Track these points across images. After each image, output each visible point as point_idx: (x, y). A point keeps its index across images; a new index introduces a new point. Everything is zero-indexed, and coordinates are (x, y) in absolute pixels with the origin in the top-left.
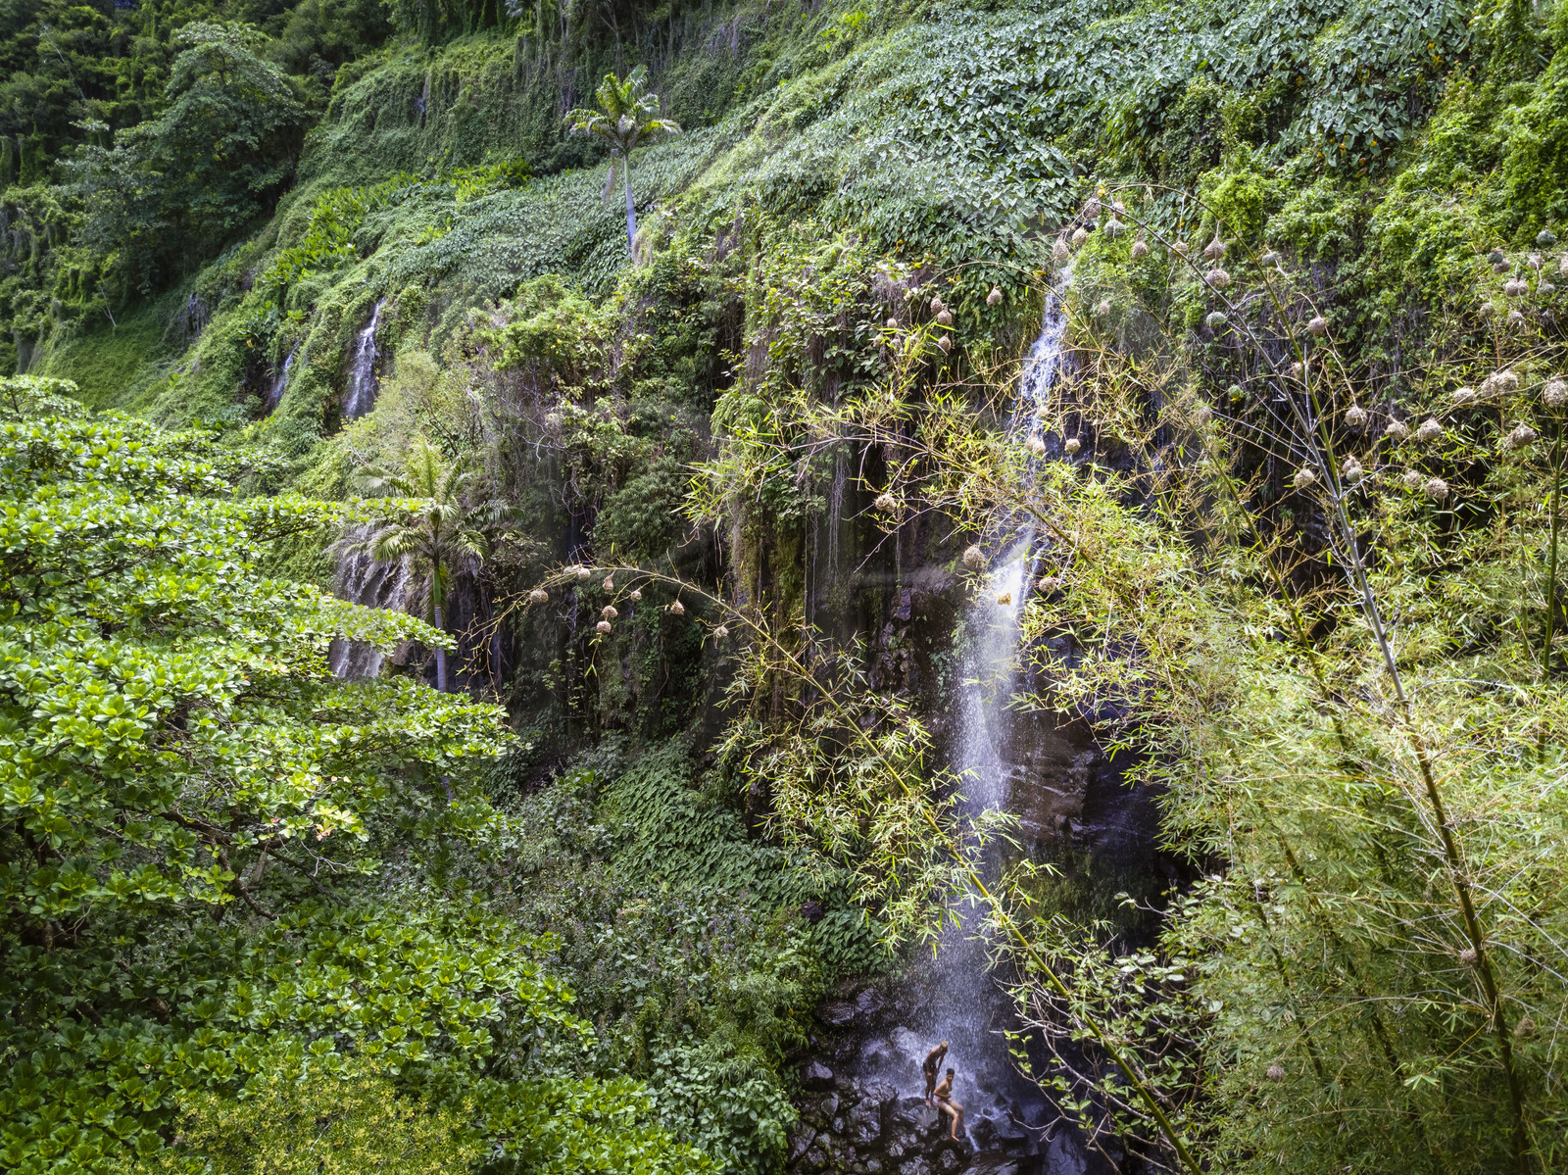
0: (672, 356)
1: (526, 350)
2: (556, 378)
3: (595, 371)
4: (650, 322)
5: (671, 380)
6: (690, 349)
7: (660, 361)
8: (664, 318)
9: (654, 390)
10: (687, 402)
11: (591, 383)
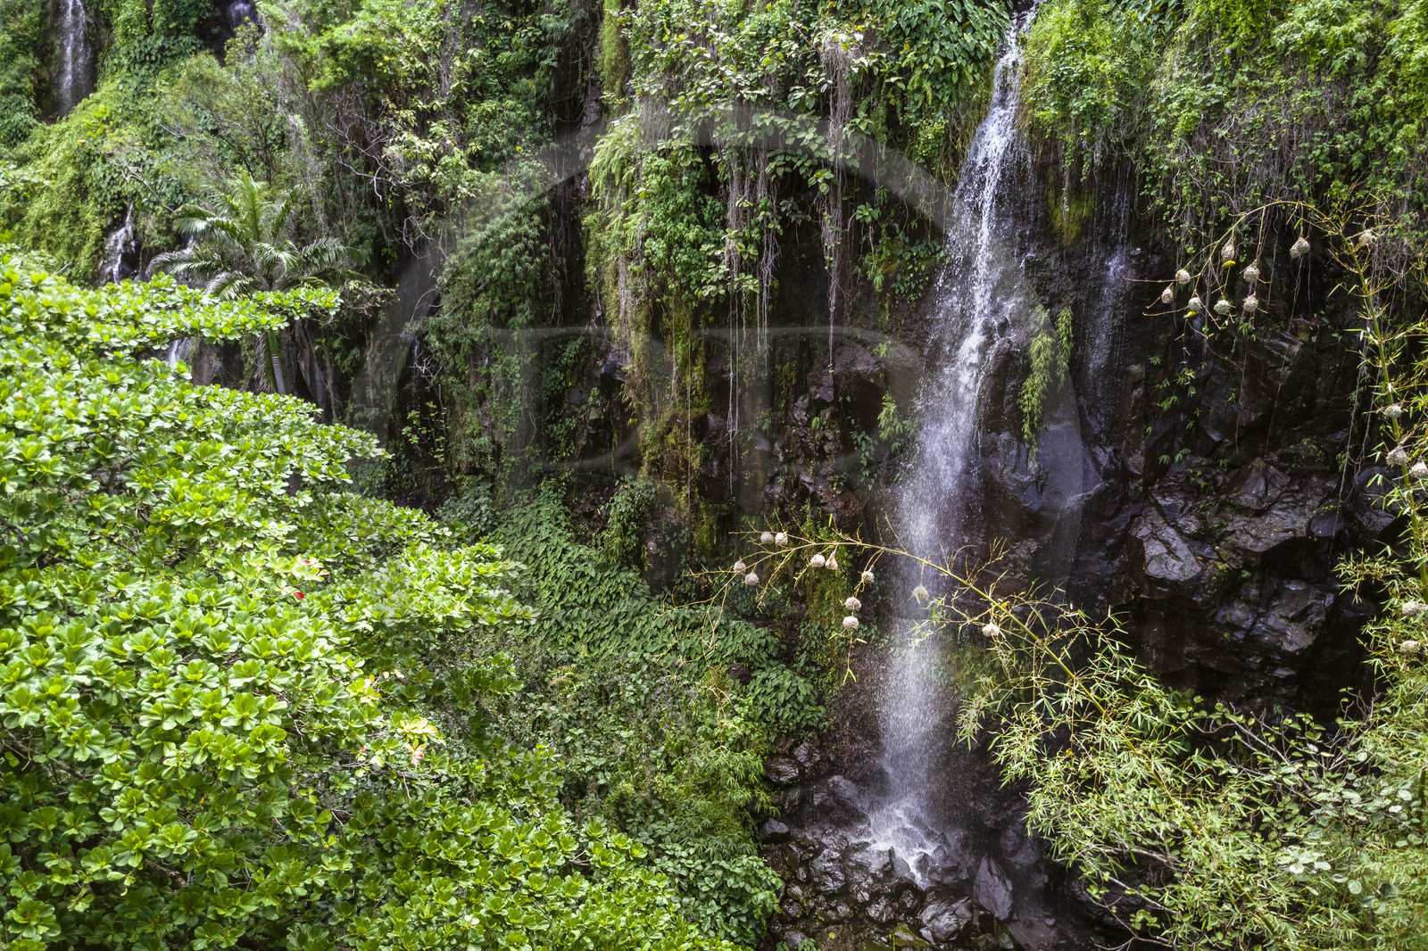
0: (509, 76)
1: (347, 65)
2: (386, 101)
3: (421, 90)
4: (479, 33)
5: (510, 103)
6: (529, 68)
7: (493, 81)
8: (495, 30)
9: (492, 116)
10: (529, 129)
11: (421, 105)
